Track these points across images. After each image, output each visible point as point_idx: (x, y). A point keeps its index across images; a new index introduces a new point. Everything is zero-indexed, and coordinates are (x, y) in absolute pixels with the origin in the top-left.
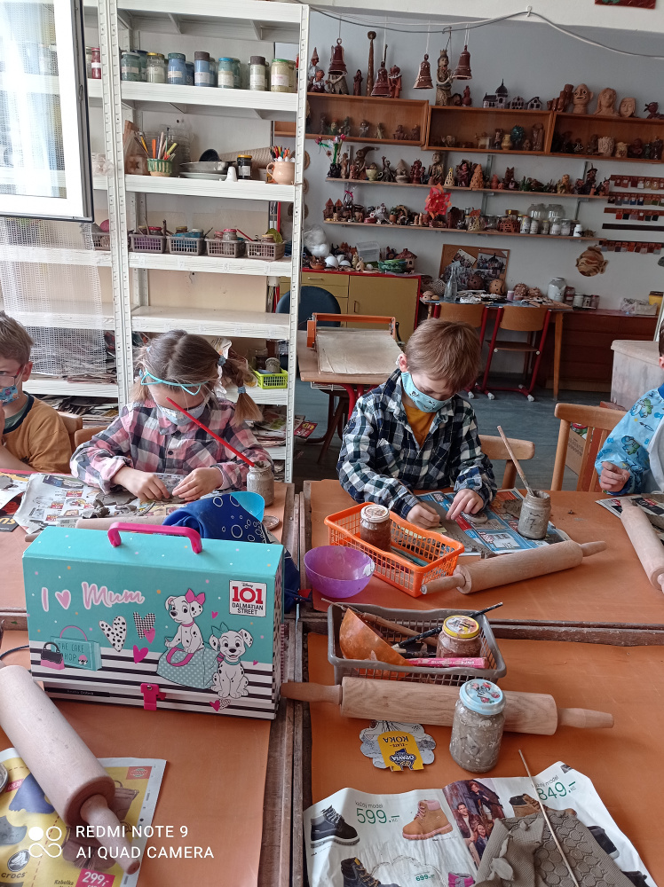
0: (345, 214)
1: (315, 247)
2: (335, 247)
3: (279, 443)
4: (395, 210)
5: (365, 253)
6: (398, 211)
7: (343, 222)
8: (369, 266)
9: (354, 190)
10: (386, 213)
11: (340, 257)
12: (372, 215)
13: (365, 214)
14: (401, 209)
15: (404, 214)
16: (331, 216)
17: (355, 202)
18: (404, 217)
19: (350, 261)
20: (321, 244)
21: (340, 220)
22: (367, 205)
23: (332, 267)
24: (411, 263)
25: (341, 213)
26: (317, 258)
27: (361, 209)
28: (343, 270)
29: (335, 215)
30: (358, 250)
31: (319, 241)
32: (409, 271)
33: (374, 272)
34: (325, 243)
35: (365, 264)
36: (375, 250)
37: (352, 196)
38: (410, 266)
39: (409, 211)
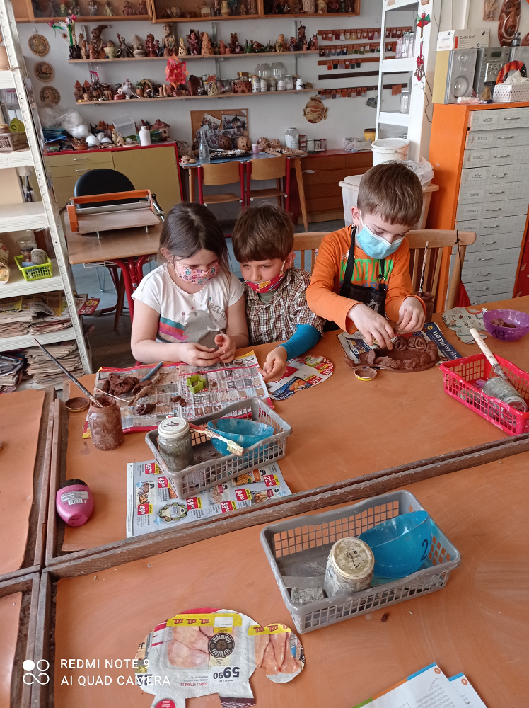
0: (94, 93)
1: (74, 129)
2: (94, 126)
3: (65, 325)
4: (140, 84)
5: (123, 129)
6: (143, 85)
7: (95, 102)
8: (128, 140)
9: (97, 69)
10: (133, 88)
11: (100, 136)
12: (120, 92)
13: (114, 92)
14: (145, 83)
15: (149, 87)
16: (82, 98)
17: (102, 80)
18: (150, 90)
19: (111, 138)
20: (78, 125)
21: (91, 100)
22: (114, 83)
23: (94, 146)
24: (165, 132)
25: (91, 93)
26: (78, 140)
27: (108, 87)
28: (104, 147)
29: (85, 95)
30: (115, 126)
31: (77, 123)
32: (164, 139)
33: (133, 145)
34: (83, 124)
35: (124, 139)
36: (131, 125)
37: (97, 76)
38: (166, 135)
39: (153, 84)
